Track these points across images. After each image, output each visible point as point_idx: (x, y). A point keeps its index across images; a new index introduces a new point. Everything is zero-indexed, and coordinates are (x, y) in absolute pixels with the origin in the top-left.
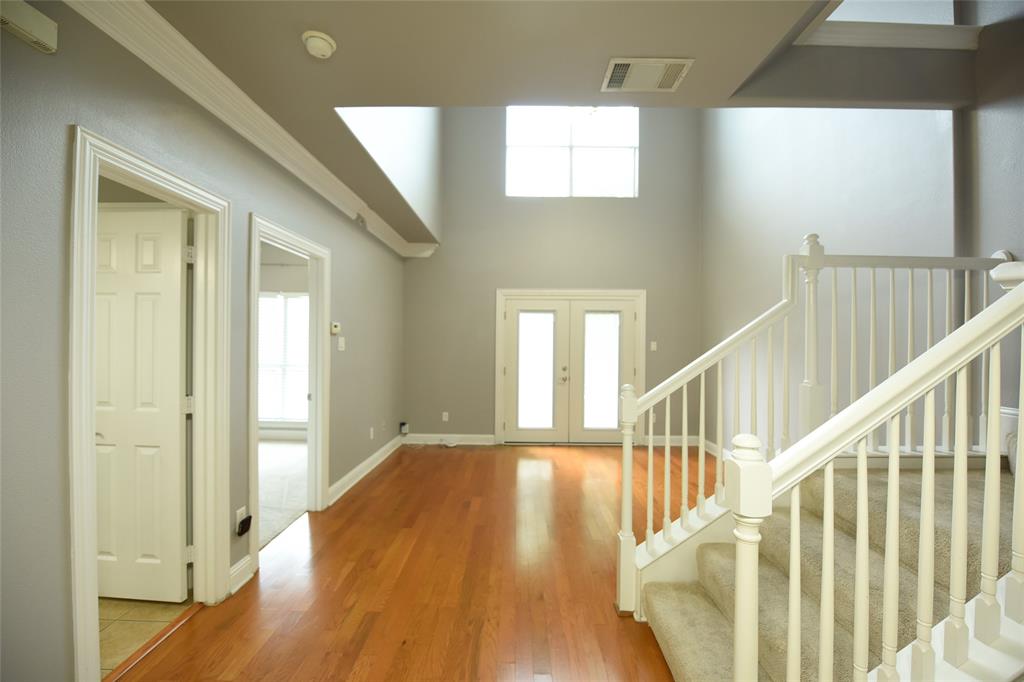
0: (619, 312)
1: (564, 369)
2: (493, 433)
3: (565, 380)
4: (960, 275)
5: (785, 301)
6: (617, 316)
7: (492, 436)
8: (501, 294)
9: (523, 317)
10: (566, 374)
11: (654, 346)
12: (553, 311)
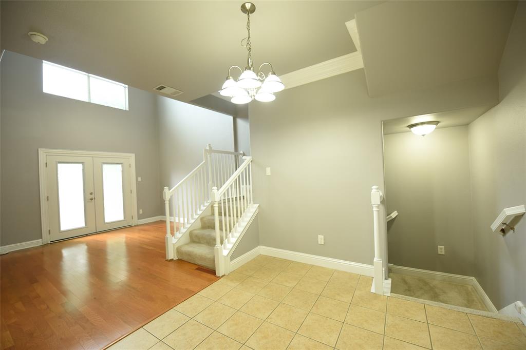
0: (122, 163)
1: (91, 194)
2: (42, 238)
3: (92, 199)
4: (236, 156)
5: (204, 161)
6: (120, 166)
7: (41, 240)
8: (42, 152)
9: (60, 165)
10: (92, 196)
11: (140, 179)
12: (82, 163)
